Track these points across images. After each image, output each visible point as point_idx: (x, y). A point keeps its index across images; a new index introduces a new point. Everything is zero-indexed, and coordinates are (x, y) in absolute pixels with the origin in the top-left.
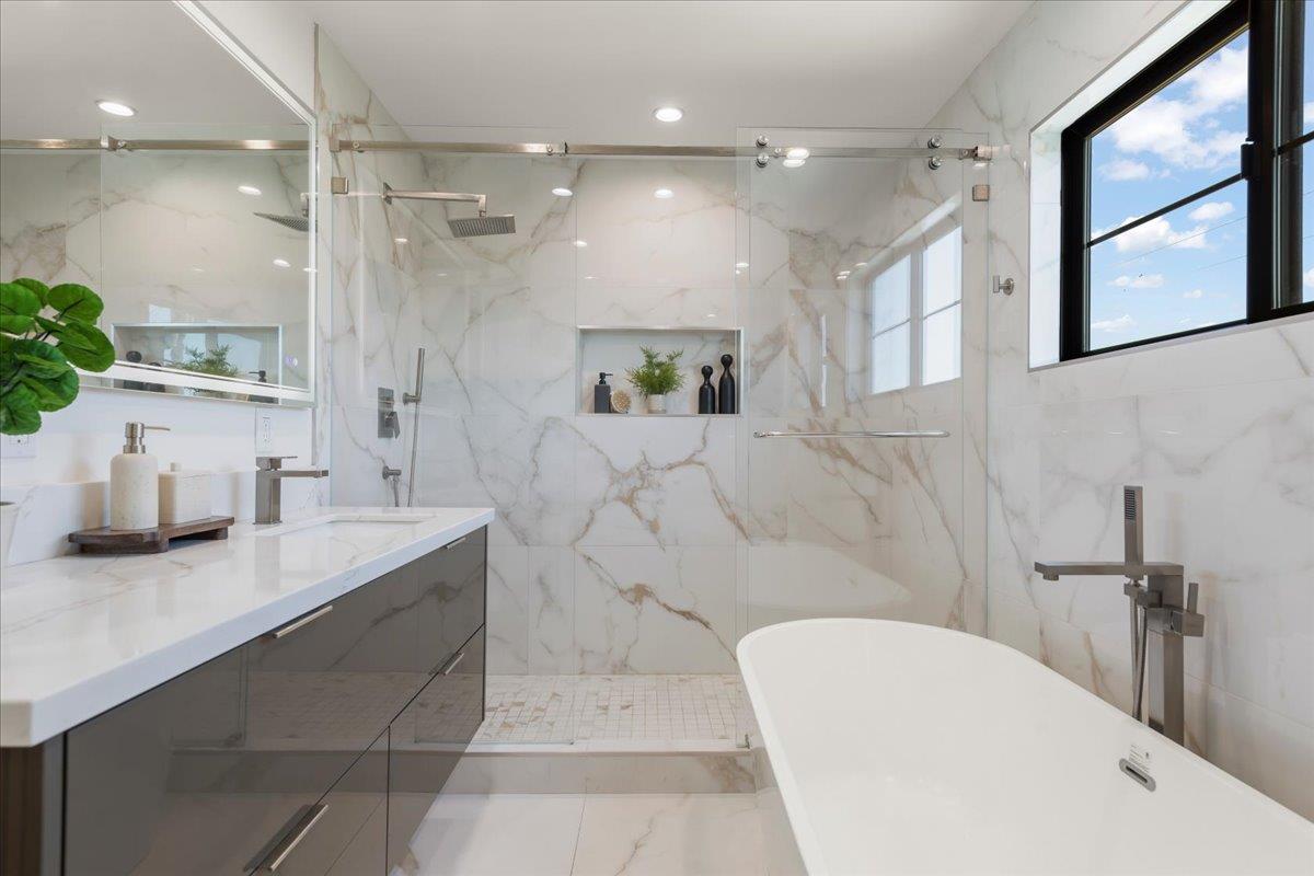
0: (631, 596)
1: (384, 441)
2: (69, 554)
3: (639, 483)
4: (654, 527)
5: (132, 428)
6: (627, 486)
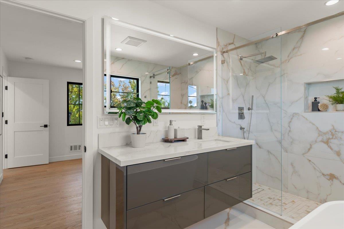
0: (328, 177)
1: (240, 120)
2: (163, 141)
3: (331, 137)
5: (170, 121)
6: (325, 138)
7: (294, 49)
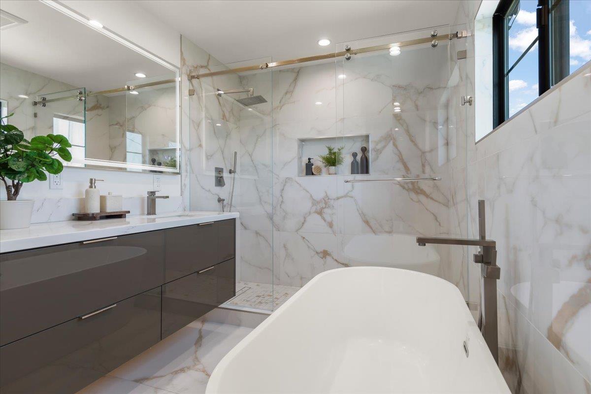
0: (321, 255)
1: (218, 188)
2: (74, 220)
3: (324, 205)
4: (331, 225)
5: (91, 180)
6: (319, 207)
7: (286, 93)
